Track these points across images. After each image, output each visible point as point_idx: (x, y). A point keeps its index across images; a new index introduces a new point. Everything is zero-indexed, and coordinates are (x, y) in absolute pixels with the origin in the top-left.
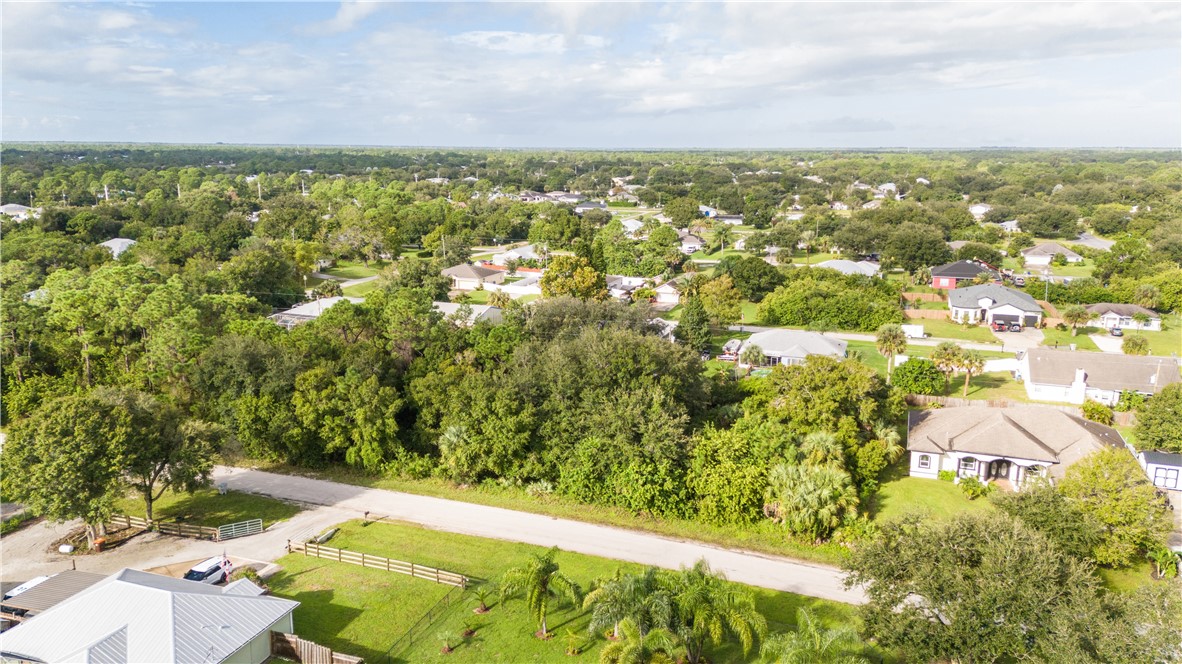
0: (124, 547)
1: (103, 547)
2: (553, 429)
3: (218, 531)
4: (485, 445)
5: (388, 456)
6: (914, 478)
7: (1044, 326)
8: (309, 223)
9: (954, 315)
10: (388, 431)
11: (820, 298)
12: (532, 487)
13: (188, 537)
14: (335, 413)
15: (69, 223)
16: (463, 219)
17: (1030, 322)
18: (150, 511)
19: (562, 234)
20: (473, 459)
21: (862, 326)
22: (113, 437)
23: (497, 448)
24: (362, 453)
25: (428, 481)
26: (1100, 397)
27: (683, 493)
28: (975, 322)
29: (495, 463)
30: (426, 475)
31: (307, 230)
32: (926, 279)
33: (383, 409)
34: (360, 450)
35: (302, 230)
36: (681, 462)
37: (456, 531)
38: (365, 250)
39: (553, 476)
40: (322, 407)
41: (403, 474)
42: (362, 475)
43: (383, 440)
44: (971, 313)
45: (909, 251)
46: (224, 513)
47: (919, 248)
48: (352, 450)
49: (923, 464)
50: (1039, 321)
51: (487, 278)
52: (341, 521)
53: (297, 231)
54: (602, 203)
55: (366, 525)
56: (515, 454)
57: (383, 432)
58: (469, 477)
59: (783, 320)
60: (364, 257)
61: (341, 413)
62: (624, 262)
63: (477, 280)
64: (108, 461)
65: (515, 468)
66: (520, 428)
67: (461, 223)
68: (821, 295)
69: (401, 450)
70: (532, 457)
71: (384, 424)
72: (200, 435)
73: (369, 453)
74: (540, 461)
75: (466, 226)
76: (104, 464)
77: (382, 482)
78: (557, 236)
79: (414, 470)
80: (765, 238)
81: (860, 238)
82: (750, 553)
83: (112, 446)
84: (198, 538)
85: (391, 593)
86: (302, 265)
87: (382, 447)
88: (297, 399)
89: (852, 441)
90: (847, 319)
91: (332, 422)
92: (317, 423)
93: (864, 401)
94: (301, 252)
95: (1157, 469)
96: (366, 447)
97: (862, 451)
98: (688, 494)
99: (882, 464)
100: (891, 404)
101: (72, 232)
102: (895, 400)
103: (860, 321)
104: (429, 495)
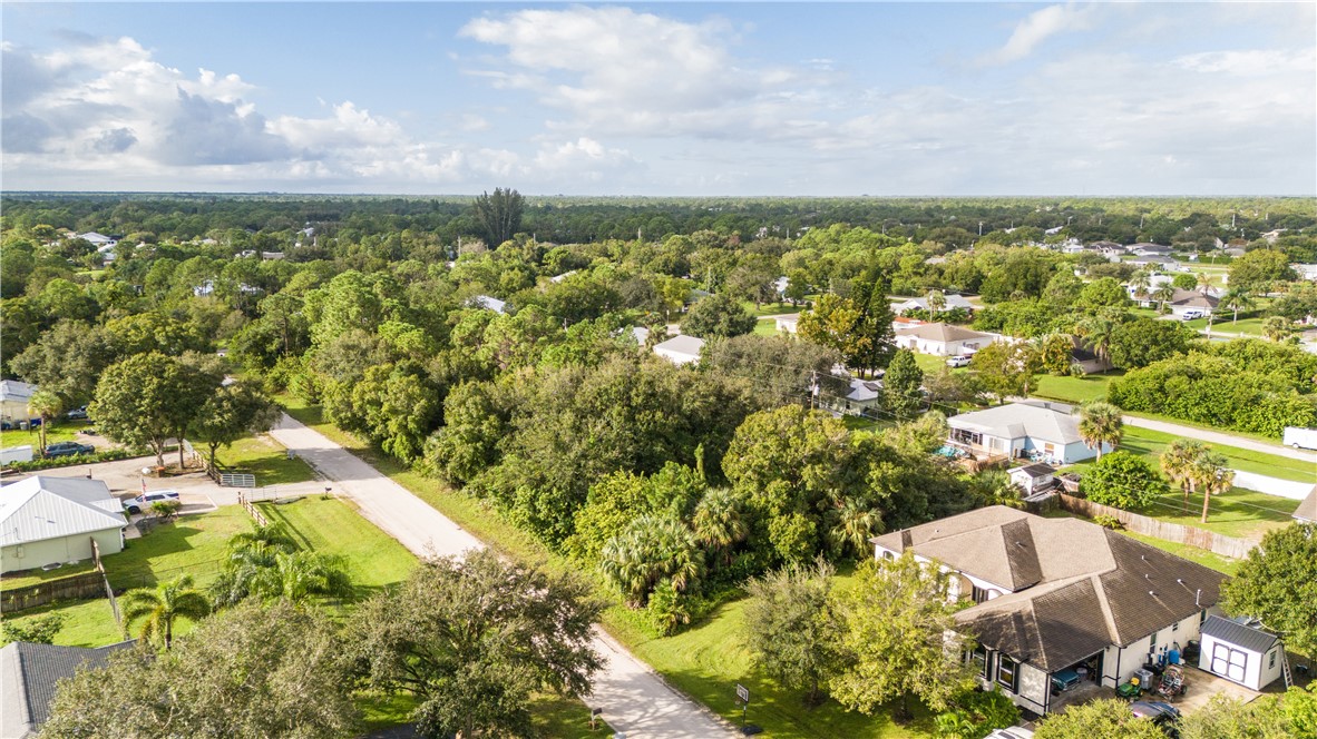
0: (175, 478)
1: (164, 474)
2: (507, 444)
3: (222, 478)
8: (728, 262)
10: (410, 427)
14: (377, 403)
15: (545, 256)
18: (213, 457)
20: (443, 462)
21: (1239, 423)
22: (150, 384)
23: (456, 456)
25: (433, 480)
27: (561, 526)
29: (456, 468)
33: (413, 408)
34: (394, 442)
36: (577, 496)
42: (389, 464)
43: (410, 435)
48: (389, 440)
52: (313, 492)
54: (1192, 257)
56: (474, 462)
57: (406, 427)
58: (447, 480)
64: (140, 402)
65: (476, 479)
66: (475, 437)
68: (1187, 373)
70: (491, 469)
71: (406, 418)
72: (229, 398)
73: (400, 448)
75: (916, 273)
76: (137, 404)
78: (1010, 288)
80: (1300, 305)
83: (145, 392)
84: (218, 482)
86: (667, 300)
87: (411, 442)
88: (358, 387)
89: (774, 511)
90: (1216, 410)
91: (371, 412)
92: (365, 413)
93: (809, 466)
94: (669, 287)
95: (1215, 644)
96: (398, 440)
97: (776, 524)
98: (571, 529)
99: (797, 543)
100: (871, 481)
101: (544, 264)
102: (875, 474)
103: (1235, 415)
104: (413, 491)
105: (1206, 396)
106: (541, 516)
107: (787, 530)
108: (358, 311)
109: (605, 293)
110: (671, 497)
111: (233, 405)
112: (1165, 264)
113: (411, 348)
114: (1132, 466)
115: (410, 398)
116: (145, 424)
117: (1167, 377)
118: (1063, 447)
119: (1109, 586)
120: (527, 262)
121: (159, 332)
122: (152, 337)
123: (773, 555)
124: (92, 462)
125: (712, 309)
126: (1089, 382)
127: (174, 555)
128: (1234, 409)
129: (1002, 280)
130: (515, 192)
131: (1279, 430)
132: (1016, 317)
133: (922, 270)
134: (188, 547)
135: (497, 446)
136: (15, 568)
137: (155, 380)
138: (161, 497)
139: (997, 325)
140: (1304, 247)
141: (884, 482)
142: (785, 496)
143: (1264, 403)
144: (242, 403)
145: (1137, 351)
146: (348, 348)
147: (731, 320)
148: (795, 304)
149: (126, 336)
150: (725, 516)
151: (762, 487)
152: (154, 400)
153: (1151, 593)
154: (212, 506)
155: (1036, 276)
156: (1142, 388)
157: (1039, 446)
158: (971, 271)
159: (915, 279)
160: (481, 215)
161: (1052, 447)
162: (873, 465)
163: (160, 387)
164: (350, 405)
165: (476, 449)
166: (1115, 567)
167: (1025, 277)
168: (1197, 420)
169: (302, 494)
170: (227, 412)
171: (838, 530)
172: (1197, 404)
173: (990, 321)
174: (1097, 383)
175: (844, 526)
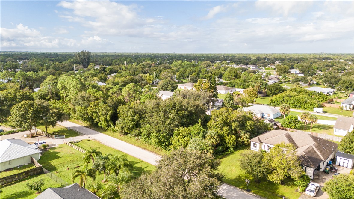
0: (36, 138)
1: (32, 137)
2: (143, 122)
3: (54, 136)
4: (124, 124)
5: (109, 126)
6: (251, 150)
8: (159, 71)
9: (342, 106)
10: (107, 119)
12: (137, 138)
14: (96, 112)
15: (105, 69)
16: (205, 71)
18: (46, 130)
19: (232, 76)
20: (122, 128)
21: (302, 107)
22: (30, 110)
23: (127, 126)
24: (102, 124)
25: (116, 133)
27: (167, 143)
28: (350, 109)
29: (127, 129)
32: (348, 95)
33: (108, 113)
34: (102, 123)
35: (157, 73)
36: (170, 134)
37: (106, 145)
39: (140, 134)
40: (93, 111)
42: (101, 129)
43: (107, 121)
44: (348, 106)
45: (346, 85)
46: (64, 134)
47: (350, 84)
48: (100, 123)
49: (254, 146)
52: (84, 139)
53: (156, 73)
54: (263, 68)
55: (88, 140)
56: (133, 127)
57: (106, 119)
58: (123, 133)
62: (241, 84)
63: (191, 87)
64: (28, 115)
65: (133, 132)
66: (133, 120)
67: (204, 72)
68: (289, 96)
69: (112, 124)
70: (138, 129)
71: (107, 117)
72: (54, 113)
73: (104, 124)
74: (139, 130)
75: (206, 73)
76: (27, 116)
78: (230, 77)
80: (298, 79)
83: (29, 112)
84: (51, 138)
85: (72, 155)
86: (148, 81)
87: (107, 123)
88: (89, 108)
89: (226, 135)
90: (297, 105)
91: (94, 115)
92: (92, 115)
93: (233, 123)
94: (148, 78)
95: (340, 159)
96: (103, 122)
97: (227, 139)
98: (170, 144)
99: (233, 143)
100: (248, 125)
101: (106, 72)
102: (249, 124)
103: (301, 106)
104: (112, 136)
105: (294, 101)
106: (162, 141)
107: (230, 140)
108: (80, 86)
109: (134, 80)
110: (199, 133)
111: (56, 115)
112: (259, 70)
113: (101, 97)
114: (295, 119)
115: (107, 111)
116: (30, 122)
117: (284, 97)
118: (272, 115)
119: (316, 147)
120: (100, 71)
121: (18, 94)
122: (15, 96)
123: (226, 146)
124: (5, 135)
125: (166, 83)
126: (263, 99)
127: (56, 160)
128: (301, 104)
129: (228, 74)
130: (88, 51)
131: (312, 109)
132: (238, 83)
133: (207, 72)
134: (59, 157)
135: (140, 122)
136: (9, 168)
137: (32, 109)
138: (41, 143)
139: (233, 86)
140: (287, 65)
141: (250, 126)
142: (228, 131)
143: (307, 102)
144: (58, 114)
145: (273, 91)
146: (82, 97)
147: (172, 86)
148: (179, 81)
149: (7, 96)
150: (215, 137)
151: (222, 129)
152: (32, 114)
153: (324, 148)
154: (56, 145)
155: (237, 73)
156: (279, 100)
157: (266, 115)
158: (219, 72)
159: (205, 75)
160: (78, 58)
161: (269, 115)
162: (248, 122)
163: (34, 111)
164: (87, 114)
165: (134, 123)
166: (314, 143)
167: (234, 74)
168: (292, 107)
169: (81, 139)
170: (55, 117)
171: (240, 139)
172: (292, 103)
173: (231, 85)
174: (264, 99)
175: (241, 138)
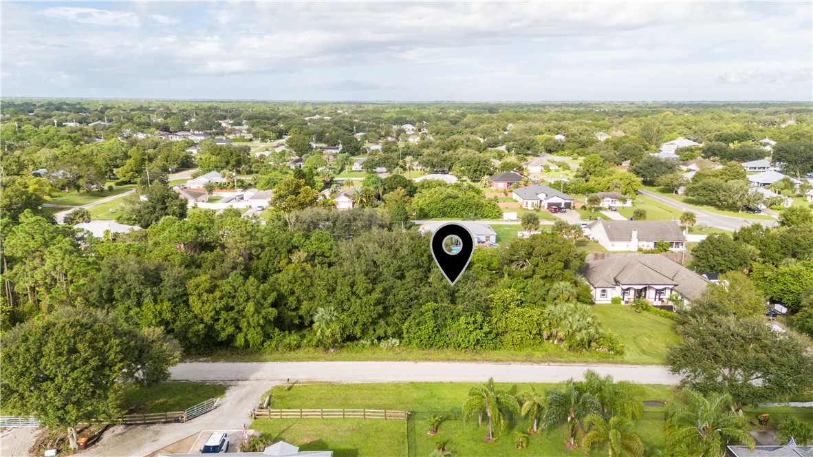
3: (185, 415)
4: (354, 318)
5: (268, 336)
6: (600, 305)
7: (574, 207)
9: (525, 204)
10: (269, 317)
11: (451, 199)
12: (383, 343)
13: (155, 423)
17: (568, 206)
20: (343, 329)
24: (249, 337)
25: (302, 350)
26: (645, 246)
27: (494, 332)
28: (538, 208)
29: (361, 330)
30: (298, 346)
31: (14, 167)
32: (488, 184)
34: (247, 335)
37: (360, 382)
38: (81, 182)
40: (217, 305)
41: (279, 349)
44: (535, 202)
46: (162, 400)
47: (479, 165)
48: (241, 335)
49: (603, 295)
50: (572, 205)
51: (199, 198)
55: (289, 389)
59: (430, 215)
60: (78, 187)
61: (232, 308)
63: (192, 200)
65: (372, 331)
66: (377, 303)
68: (451, 197)
69: (277, 331)
70: (382, 322)
74: (387, 324)
77: (266, 357)
79: (290, 344)
81: (435, 160)
82: (554, 364)
84: (165, 422)
85: (363, 433)
104: (313, 360)
161: (489, 237)
